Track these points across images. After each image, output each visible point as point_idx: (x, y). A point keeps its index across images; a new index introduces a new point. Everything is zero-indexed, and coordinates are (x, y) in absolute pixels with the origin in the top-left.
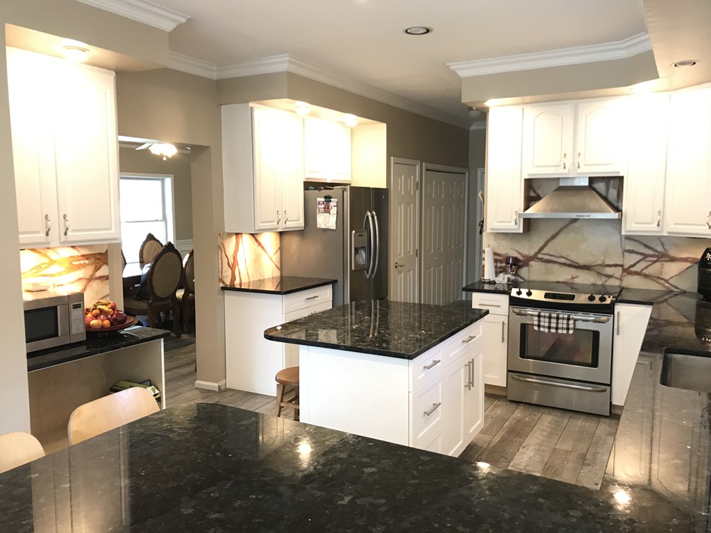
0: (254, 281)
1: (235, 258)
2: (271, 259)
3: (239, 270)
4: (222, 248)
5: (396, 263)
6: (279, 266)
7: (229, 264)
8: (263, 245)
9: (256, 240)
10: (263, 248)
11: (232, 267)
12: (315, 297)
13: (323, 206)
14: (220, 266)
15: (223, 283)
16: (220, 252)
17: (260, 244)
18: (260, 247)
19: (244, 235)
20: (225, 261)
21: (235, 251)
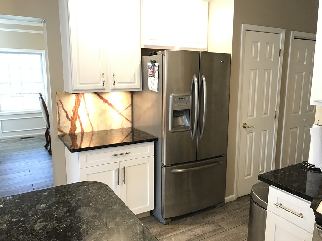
0: (99, 132)
1: (75, 112)
2: (120, 114)
3: (80, 121)
4: (59, 104)
5: (246, 124)
6: (130, 119)
7: (67, 117)
8: (110, 102)
9: (102, 98)
10: (110, 104)
11: (73, 120)
12: (127, 153)
13: (151, 70)
14: (58, 118)
15: (61, 131)
16: (57, 107)
17: (106, 101)
18: (106, 104)
19: (86, 94)
20: (63, 114)
21: (75, 107)
